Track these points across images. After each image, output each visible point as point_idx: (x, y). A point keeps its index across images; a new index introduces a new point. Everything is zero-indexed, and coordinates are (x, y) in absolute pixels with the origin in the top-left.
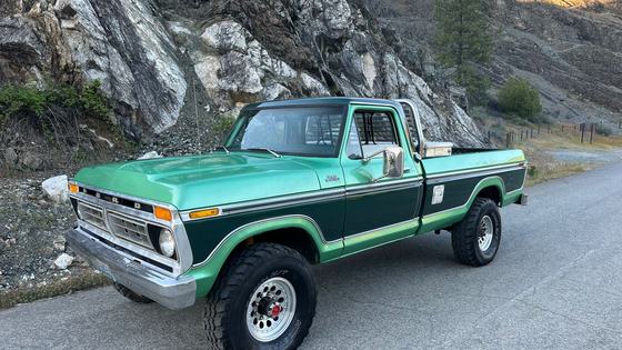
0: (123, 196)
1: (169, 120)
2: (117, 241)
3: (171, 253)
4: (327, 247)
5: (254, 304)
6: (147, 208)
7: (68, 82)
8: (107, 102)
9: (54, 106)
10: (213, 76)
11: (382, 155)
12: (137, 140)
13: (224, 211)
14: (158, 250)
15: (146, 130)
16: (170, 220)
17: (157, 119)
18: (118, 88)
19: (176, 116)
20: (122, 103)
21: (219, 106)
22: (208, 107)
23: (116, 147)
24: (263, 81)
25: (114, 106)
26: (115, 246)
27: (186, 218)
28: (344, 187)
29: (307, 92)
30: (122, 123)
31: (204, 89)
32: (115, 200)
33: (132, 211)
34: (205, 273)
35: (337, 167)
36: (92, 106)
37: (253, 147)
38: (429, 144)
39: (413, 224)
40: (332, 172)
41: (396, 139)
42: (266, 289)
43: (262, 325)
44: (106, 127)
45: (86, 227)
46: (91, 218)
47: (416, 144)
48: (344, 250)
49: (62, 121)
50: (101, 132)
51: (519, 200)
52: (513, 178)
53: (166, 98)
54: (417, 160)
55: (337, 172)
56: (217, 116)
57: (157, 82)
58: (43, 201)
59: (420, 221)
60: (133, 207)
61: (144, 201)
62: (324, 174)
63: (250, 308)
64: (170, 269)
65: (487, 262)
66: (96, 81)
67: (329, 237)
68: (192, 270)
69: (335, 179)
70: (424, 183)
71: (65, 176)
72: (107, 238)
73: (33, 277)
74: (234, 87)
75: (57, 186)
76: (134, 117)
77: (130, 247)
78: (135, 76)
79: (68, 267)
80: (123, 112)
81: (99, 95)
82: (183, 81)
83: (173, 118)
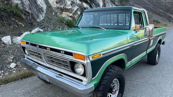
0: (53, 48)
1: (42, 17)
2: (48, 65)
7: (7, 4)
8: (21, 11)
9: (3, 12)
10: (55, 3)
12: (32, 24)
13: (103, 54)
15: (34, 21)
17: (38, 17)
18: (25, 6)
19: (44, 16)
20: (26, 11)
21: (57, 13)
22: (54, 13)
23: (25, 26)
24: (71, 5)
25: (24, 12)
27: (91, 59)
28: (134, 41)
29: (85, 9)
30: (27, 18)
31: (52, 7)
36: (16, 12)
37: (91, 26)
44: (22, 20)
45: (30, 58)
49: (6, 17)
50: (20, 21)
51: (163, 44)
53: (40, 10)
56: (57, 16)
57: (37, 4)
58: (3, 45)
59: (146, 52)
60: (60, 52)
61: (66, 51)
66: (17, 4)
68: (92, 81)
70: (149, 39)
71: (9, 36)
72: (42, 63)
73: (3, 72)
74: (62, 7)
75: (7, 39)
76: (30, 16)
77: (56, 68)
78: (30, 2)
79: (15, 68)
80: (27, 14)
81: (18, 9)
82: (45, 5)
83: (43, 17)
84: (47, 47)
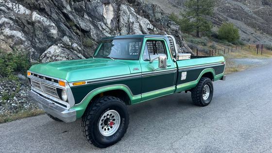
0: (47, 76)
2: (46, 95)
3: (66, 100)
4: (134, 98)
5: (102, 120)
6: (56, 81)
11: (158, 59)
13: (88, 82)
14: (61, 98)
16: (65, 86)
26: (45, 97)
27: (71, 85)
28: (141, 72)
32: (44, 78)
33: (51, 83)
34: (80, 108)
35: (138, 64)
38: (180, 54)
39: (173, 88)
40: (136, 67)
41: (165, 52)
42: (108, 115)
43: (105, 130)
45: (34, 90)
46: (36, 86)
47: (174, 54)
48: (142, 99)
51: (222, 78)
52: (219, 69)
54: (174, 61)
55: (138, 67)
59: (176, 87)
60: (51, 81)
61: (55, 79)
62: (132, 67)
63: (100, 122)
64: (66, 106)
65: (207, 105)
67: (135, 93)
68: (75, 106)
69: (137, 69)
70: (178, 71)
72: (42, 94)
77: (51, 97)
84: (43, 77)
